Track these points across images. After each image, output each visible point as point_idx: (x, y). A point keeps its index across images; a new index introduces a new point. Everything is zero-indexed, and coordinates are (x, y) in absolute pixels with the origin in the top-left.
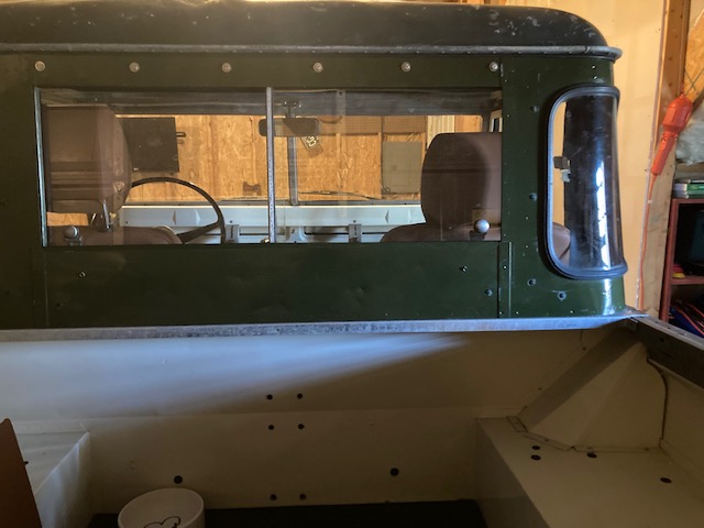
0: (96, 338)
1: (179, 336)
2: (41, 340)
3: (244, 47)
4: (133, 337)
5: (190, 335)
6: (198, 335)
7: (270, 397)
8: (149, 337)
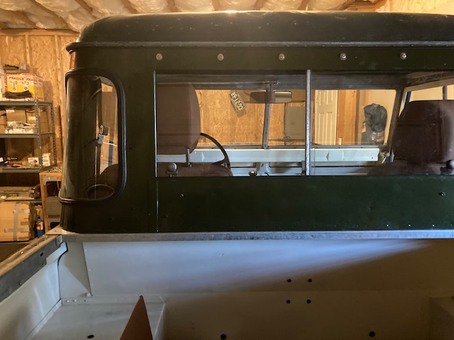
0: (189, 240)
1: (245, 239)
2: (153, 240)
3: (295, 43)
4: (214, 239)
5: (252, 238)
6: (258, 239)
7: (289, 281)
8: (225, 239)
